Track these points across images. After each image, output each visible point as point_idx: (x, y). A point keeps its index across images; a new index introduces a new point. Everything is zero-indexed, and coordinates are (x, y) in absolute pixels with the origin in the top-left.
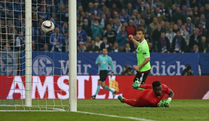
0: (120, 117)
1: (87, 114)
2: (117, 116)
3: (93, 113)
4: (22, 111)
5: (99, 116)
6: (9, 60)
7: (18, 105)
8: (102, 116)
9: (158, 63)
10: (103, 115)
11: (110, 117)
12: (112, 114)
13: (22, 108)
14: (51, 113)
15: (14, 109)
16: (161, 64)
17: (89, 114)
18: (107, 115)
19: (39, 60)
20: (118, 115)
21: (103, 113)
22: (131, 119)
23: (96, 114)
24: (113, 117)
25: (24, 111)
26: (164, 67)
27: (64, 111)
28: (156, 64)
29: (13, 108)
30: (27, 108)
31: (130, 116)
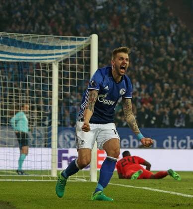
0: (135, 187)
2: (132, 187)
4: (48, 181)
5: (117, 186)
6: (37, 134)
7: (44, 176)
9: (170, 138)
10: (120, 185)
11: (126, 187)
13: (48, 178)
14: (73, 182)
16: (173, 139)
18: (123, 185)
20: (133, 185)
22: (144, 189)
24: (129, 187)
25: (50, 181)
26: (175, 141)
27: (85, 181)
28: (168, 139)
29: (40, 178)
30: (53, 178)
31: (144, 187)
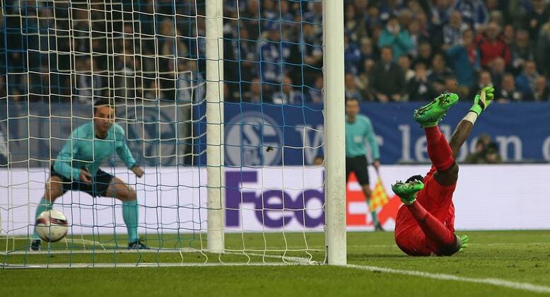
0: (463, 279)
1: (375, 272)
2: (454, 278)
3: (389, 270)
4: (200, 265)
5: (407, 276)
6: (162, 126)
7: (187, 250)
8: (415, 277)
10: (417, 273)
11: (436, 280)
12: (440, 272)
13: (199, 257)
14: (277, 268)
15: (179, 261)
17: (379, 272)
18: (427, 274)
19: (242, 126)
20: (457, 273)
21: (416, 270)
22: (492, 285)
23: (398, 271)
24: (443, 280)
25: (205, 264)
27: (312, 263)
29: (175, 258)
30: (213, 257)
31: (490, 276)
